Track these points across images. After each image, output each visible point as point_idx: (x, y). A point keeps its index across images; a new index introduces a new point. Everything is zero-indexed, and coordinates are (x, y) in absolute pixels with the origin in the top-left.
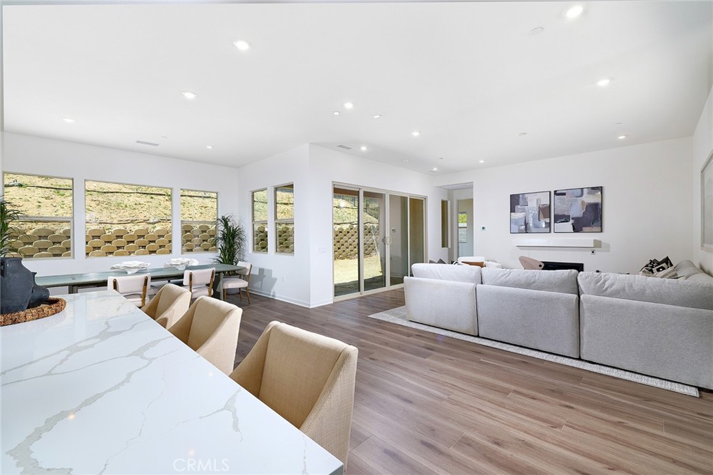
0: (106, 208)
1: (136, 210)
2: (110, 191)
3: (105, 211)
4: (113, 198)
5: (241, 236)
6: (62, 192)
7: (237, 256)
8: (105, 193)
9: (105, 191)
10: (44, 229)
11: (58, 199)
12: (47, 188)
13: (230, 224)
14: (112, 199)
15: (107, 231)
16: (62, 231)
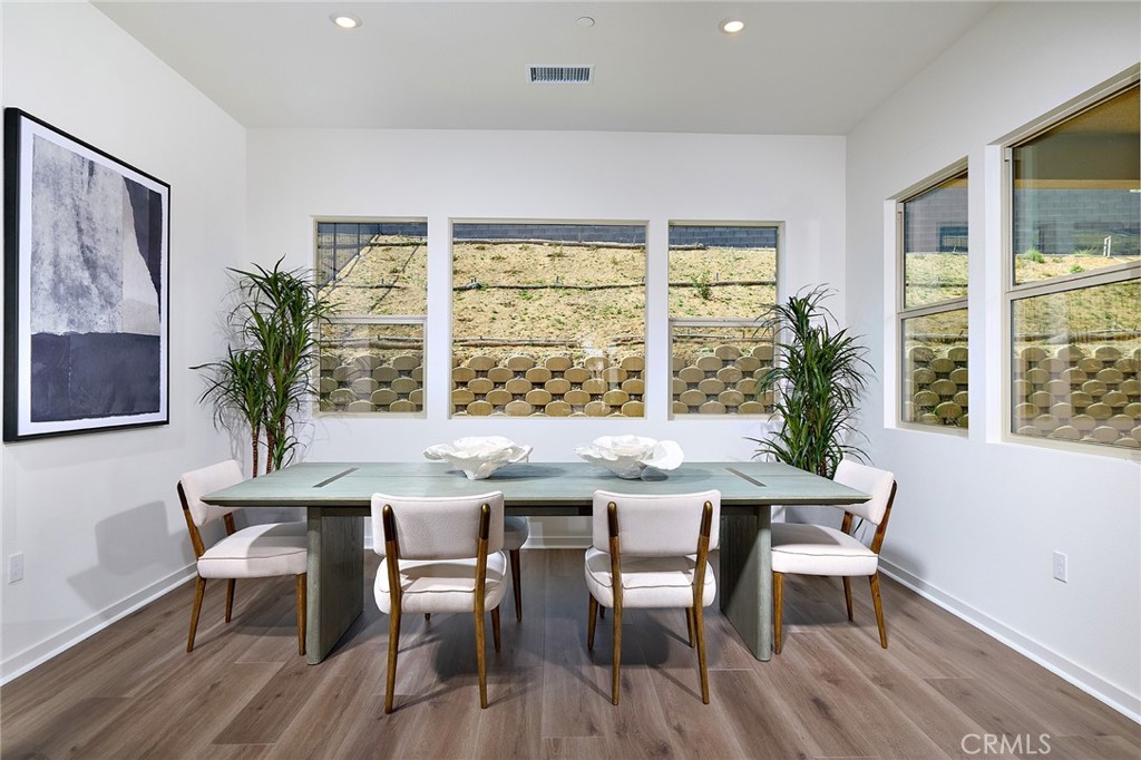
0: (587, 317)
1: (635, 320)
2: (600, 285)
3: (584, 322)
4: (600, 297)
5: (857, 366)
6: (529, 293)
7: (840, 436)
8: (591, 289)
9: (591, 286)
10: (484, 358)
11: (522, 304)
12: (512, 288)
13: (814, 324)
14: (600, 299)
15: (575, 362)
16: (507, 362)
